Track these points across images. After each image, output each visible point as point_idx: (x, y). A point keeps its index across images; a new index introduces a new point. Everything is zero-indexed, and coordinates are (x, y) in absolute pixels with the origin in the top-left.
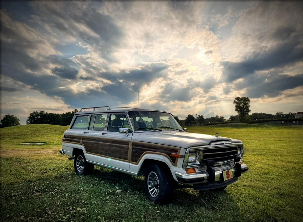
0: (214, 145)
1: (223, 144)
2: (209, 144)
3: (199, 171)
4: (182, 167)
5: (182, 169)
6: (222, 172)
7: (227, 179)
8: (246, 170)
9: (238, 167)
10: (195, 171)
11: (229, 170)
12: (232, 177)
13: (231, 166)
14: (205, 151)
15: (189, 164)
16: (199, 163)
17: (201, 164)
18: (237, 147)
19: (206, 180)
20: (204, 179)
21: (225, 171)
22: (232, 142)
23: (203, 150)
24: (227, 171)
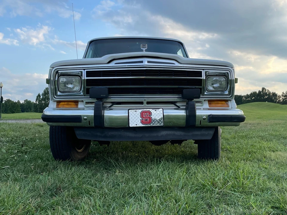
0: (115, 64)
1: (142, 62)
2: (108, 63)
3: (85, 107)
6: (129, 110)
7: (142, 125)
11: (151, 110)
12: (162, 124)
13: (179, 108)
14: (89, 74)
15: (60, 94)
16: (82, 94)
17: (85, 96)
18: (201, 72)
19: (88, 120)
20: (82, 118)
21: (136, 110)
22: (181, 63)
23: (87, 72)
24: (143, 110)
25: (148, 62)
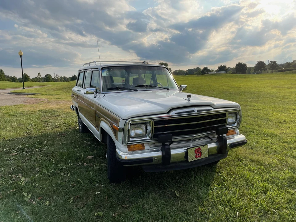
0: (175, 114)
2: (168, 112)
3: (150, 147)
4: (123, 144)
5: (122, 145)
6: (187, 149)
7: (196, 159)
8: (241, 144)
9: (222, 141)
10: (144, 149)
11: (201, 147)
12: (208, 156)
13: (212, 140)
14: (156, 122)
15: (131, 139)
16: (148, 138)
17: (151, 140)
18: (226, 113)
19: (157, 160)
20: (154, 159)
21: (191, 149)
22: (214, 108)
23: (154, 121)
24: (196, 148)
25: (198, 111)
